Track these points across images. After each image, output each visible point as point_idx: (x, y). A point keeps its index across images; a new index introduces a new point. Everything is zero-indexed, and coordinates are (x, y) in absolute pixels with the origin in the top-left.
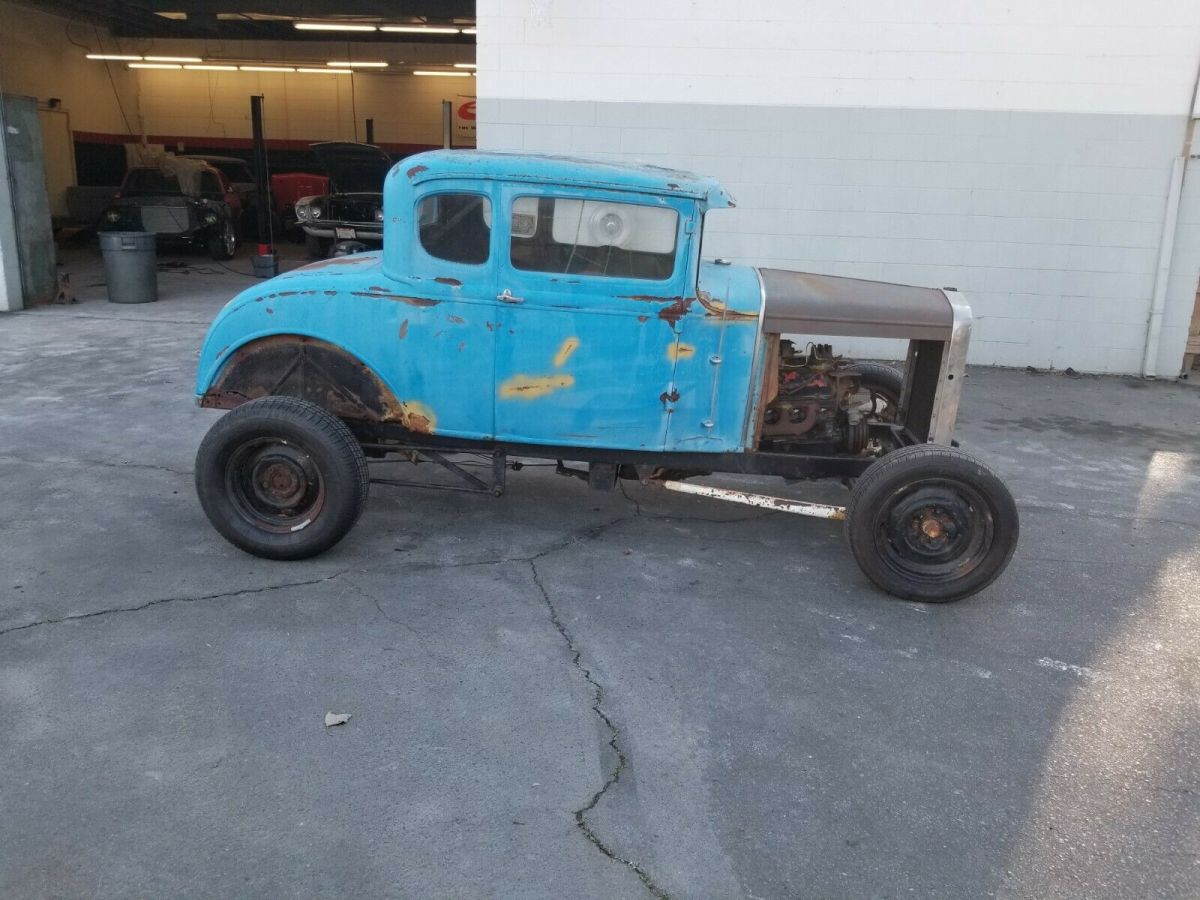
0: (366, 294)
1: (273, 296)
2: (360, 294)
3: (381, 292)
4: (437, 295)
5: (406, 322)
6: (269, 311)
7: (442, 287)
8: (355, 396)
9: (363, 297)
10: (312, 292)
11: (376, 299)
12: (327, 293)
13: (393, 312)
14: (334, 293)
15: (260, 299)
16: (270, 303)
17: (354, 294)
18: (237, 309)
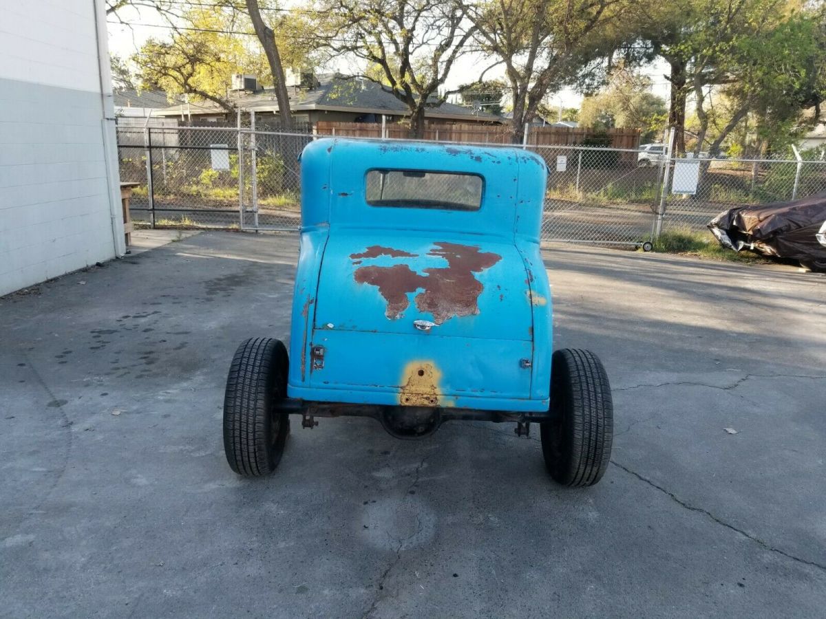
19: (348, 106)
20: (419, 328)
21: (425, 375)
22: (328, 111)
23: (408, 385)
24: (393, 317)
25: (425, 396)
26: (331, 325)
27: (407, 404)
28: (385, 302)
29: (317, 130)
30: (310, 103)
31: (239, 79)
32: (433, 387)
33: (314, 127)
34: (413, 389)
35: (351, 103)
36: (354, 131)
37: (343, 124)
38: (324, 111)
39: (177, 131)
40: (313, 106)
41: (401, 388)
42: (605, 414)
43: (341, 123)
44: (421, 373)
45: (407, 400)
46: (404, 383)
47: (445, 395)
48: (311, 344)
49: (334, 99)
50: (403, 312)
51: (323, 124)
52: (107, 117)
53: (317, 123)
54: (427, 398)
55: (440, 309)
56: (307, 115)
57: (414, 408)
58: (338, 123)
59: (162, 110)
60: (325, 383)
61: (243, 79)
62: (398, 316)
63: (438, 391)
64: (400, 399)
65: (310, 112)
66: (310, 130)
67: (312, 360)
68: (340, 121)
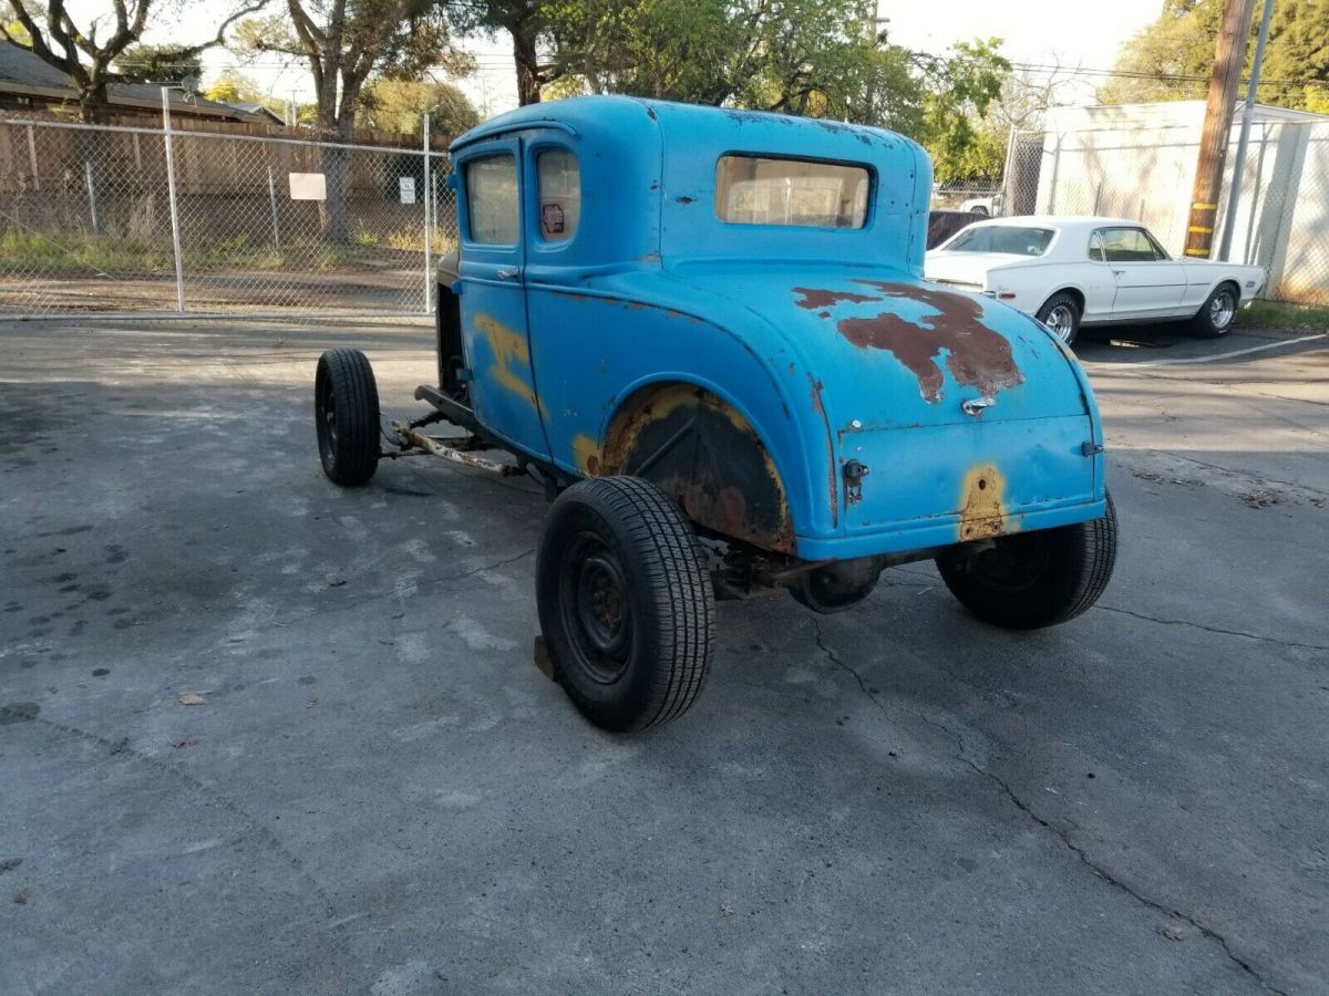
20: (971, 412)
21: (987, 488)
23: (968, 506)
24: (931, 398)
25: (989, 520)
26: (857, 424)
27: (968, 538)
28: (913, 376)
32: (997, 505)
34: (974, 512)
41: (960, 513)
44: (982, 484)
45: (968, 531)
46: (963, 506)
47: (1011, 514)
48: (841, 461)
50: (942, 389)
54: (990, 524)
55: (981, 378)
57: (977, 542)
60: (865, 524)
62: (938, 397)
63: (1003, 509)
64: (959, 534)
67: (845, 487)
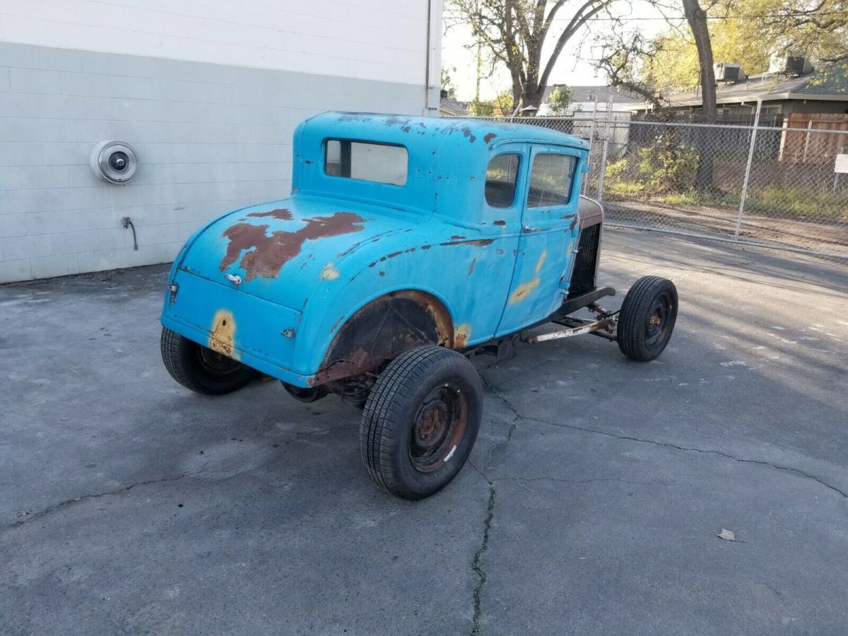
0: (451, 244)
1: (383, 259)
2: (446, 244)
3: (460, 240)
4: (493, 235)
5: (475, 260)
6: (382, 274)
7: (497, 227)
8: (423, 333)
9: (448, 246)
10: (413, 250)
11: (457, 246)
12: (424, 247)
13: (467, 253)
14: (428, 247)
15: (373, 265)
16: (382, 266)
17: (442, 244)
18: (353, 279)
19: (837, 94)
21: (226, 326)
22: (807, 100)
24: (223, 268)
25: (224, 345)
28: (225, 254)
29: (789, 123)
30: (785, 92)
31: (720, 69)
33: (786, 120)
35: (843, 90)
36: (840, 124)
37: (824, 116)
38: (803, 100)
39: (628, 125)
40: (786, 96)
42: (388, 415)
43: (823, 115)
44: (224, 323)
46: (213, 330)
49: (818, 86)
51: (798, 116)
52: (430, 106)
53: (790, 114)
56: (780, 106)
58: (818, 115)
59: (636, 105)
61: (724, 68)
62: (226, 268)
65: (784, 102)
66: (780, 124)
68: (820, 112)
